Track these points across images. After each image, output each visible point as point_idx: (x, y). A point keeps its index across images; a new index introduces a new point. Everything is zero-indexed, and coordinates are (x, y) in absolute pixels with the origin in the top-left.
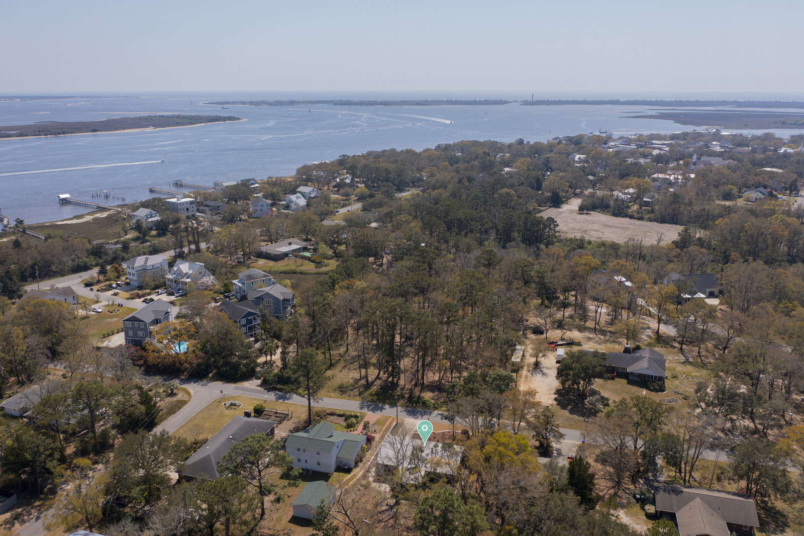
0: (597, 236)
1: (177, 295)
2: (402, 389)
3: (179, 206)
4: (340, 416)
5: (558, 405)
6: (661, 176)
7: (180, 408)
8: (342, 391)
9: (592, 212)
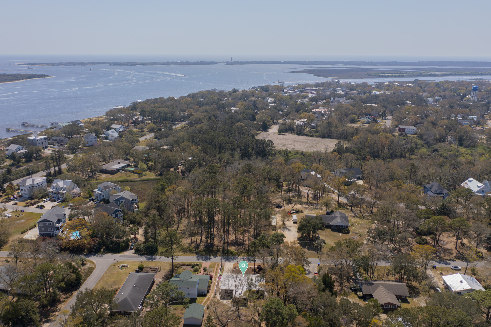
0: (292, 147)
1: (58, 201)
2: (217, 246)
3: (37, 142)
4: (188, 265)
5: (301, 246)
6: (317, 110)
7: (91, 272)
8: (184, 251)
9: (285, 133)
